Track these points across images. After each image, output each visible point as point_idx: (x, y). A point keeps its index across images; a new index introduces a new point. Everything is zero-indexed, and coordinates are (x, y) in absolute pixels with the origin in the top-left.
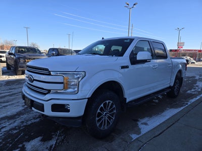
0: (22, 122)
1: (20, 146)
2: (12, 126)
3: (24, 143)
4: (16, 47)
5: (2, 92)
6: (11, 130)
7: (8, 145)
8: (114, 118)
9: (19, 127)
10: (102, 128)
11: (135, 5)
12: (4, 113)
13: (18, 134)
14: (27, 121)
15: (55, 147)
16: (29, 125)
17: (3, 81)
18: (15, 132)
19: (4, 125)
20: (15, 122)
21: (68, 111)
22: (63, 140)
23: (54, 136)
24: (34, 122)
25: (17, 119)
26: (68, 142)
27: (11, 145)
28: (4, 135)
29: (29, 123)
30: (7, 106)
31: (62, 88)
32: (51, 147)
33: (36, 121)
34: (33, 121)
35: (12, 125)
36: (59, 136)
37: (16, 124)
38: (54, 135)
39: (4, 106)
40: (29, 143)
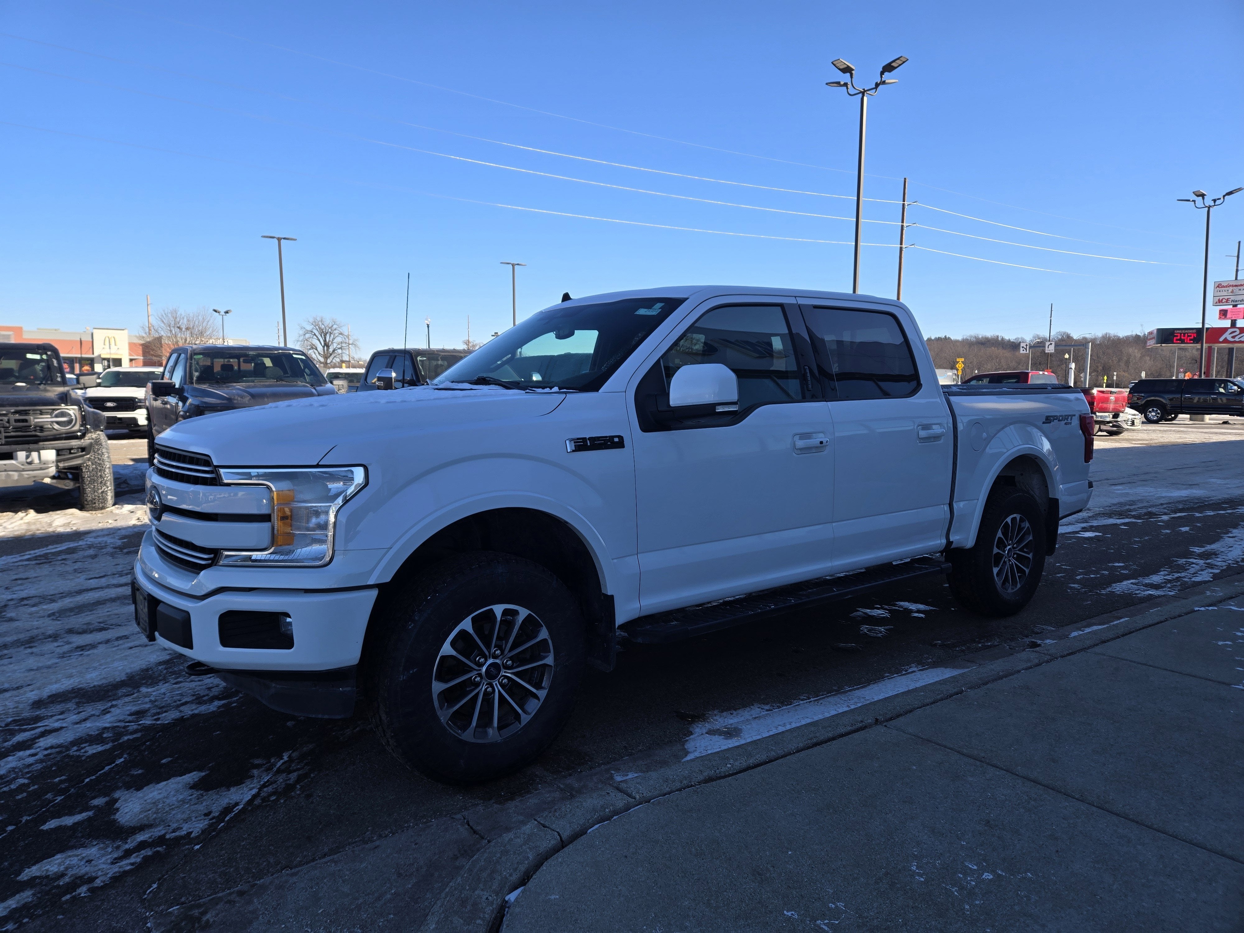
0: (140, 714)
1: (99, 801)
2: (92, 726)
3: (117, 795)
4: (195, 353)
5: (93, 583)
6: (78, 742)
7: (49, 796)
8: (542, 694)
9: (117, 732)
10: (468, 736)
11: (889, 68)
12: (71, 676)
13: (107, 757)
14: (164, 709)
15: (240, 811)
16: (165, 728)
17: (112, 532)
18: (92, 750)
19: (57, 725)
20: (105, 712)
21: (286, 642)
22: (290, 788)
23: (255, 772)
24: (193, 716)
25: (120, 702)
26: (308, 796)
27: (59, 799)
28: (41, 761)
29: (169, 717)
30: (93, 646)
31: (266, 542)
32: (227, 810)
33: (203, 709)
34: (188, 711)
35: (88, 724)
36: (279, 771)
37: (107, 721)
38: (258, 766)
39: (81, 648)
40: (140, 794)
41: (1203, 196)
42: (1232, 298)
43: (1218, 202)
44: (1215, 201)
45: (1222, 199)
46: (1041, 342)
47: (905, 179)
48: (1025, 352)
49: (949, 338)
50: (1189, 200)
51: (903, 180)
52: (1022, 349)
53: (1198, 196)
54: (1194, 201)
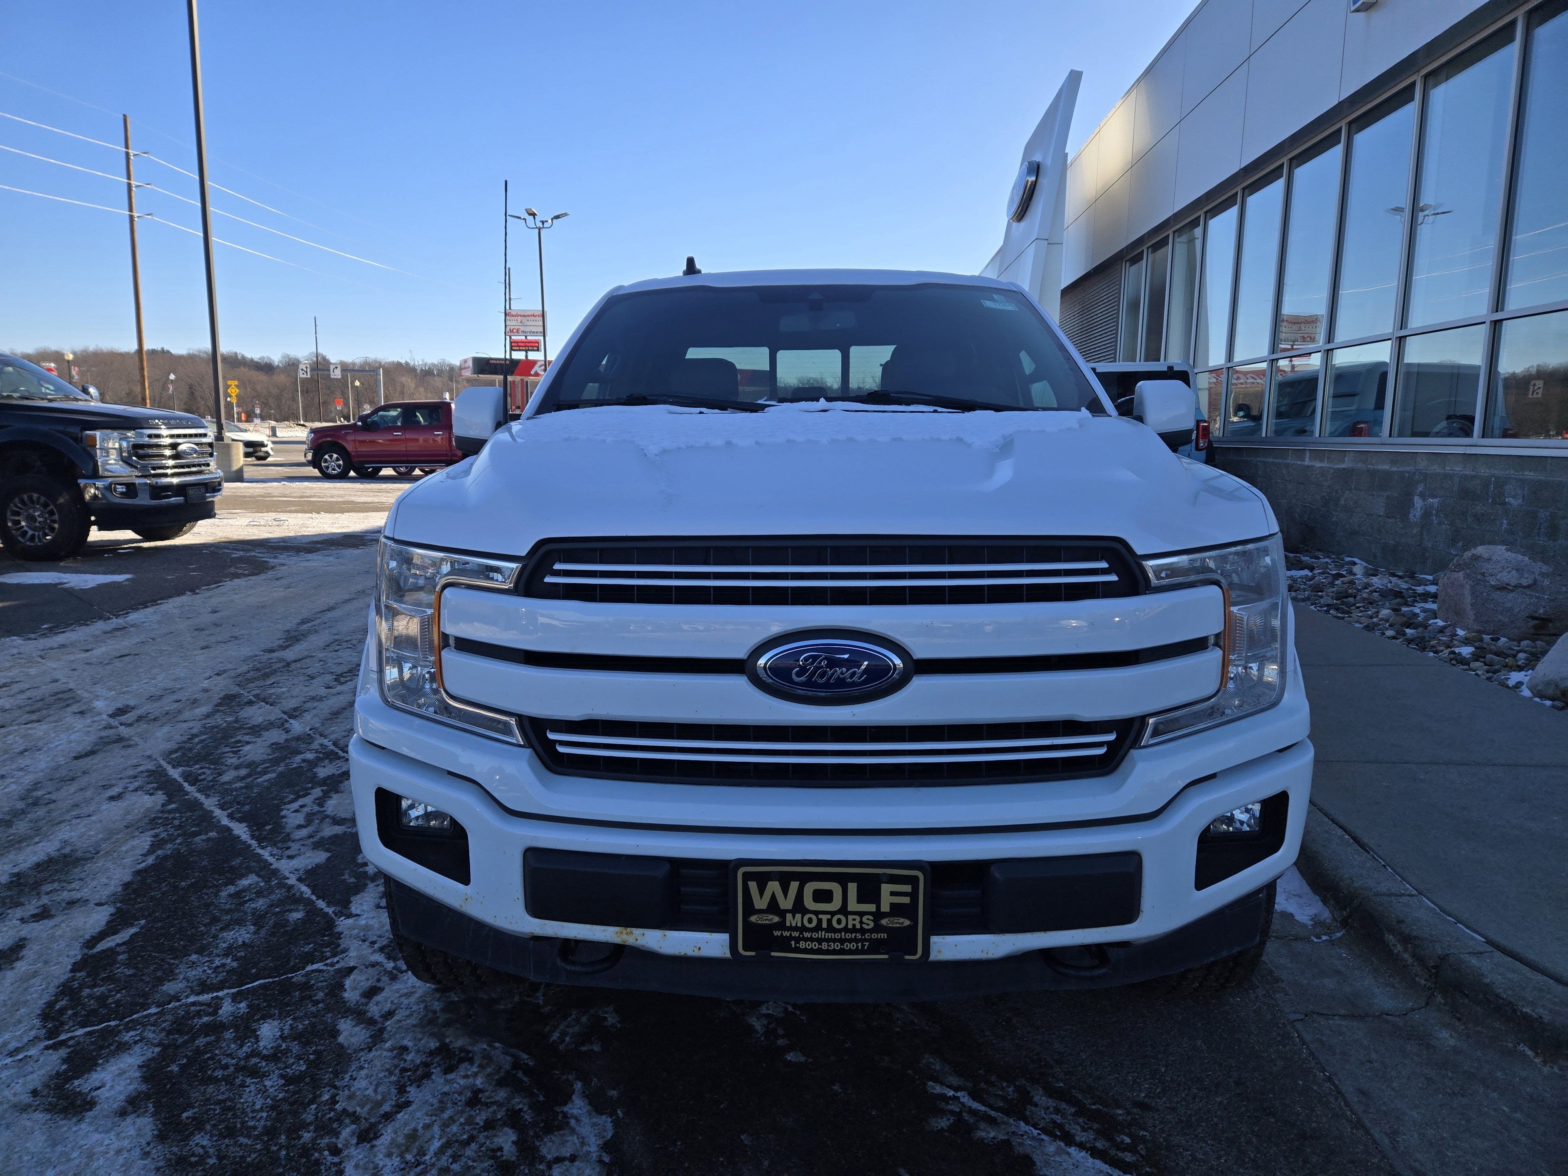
41: (534, 215)
42: (522, 328)
43: (546, 225)
44: (543, 222)
45: (550, 221)
46: (293, 364)
47: (125, 116)
48: (305, 376)
49: (168, 352)
50: (520, 218)
51: (122, 117)
52: (301, 372)
53: (530, 214)
54: (525, 219)
